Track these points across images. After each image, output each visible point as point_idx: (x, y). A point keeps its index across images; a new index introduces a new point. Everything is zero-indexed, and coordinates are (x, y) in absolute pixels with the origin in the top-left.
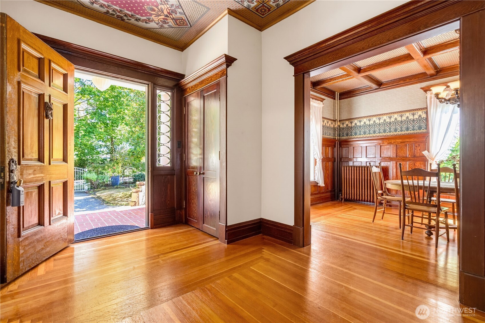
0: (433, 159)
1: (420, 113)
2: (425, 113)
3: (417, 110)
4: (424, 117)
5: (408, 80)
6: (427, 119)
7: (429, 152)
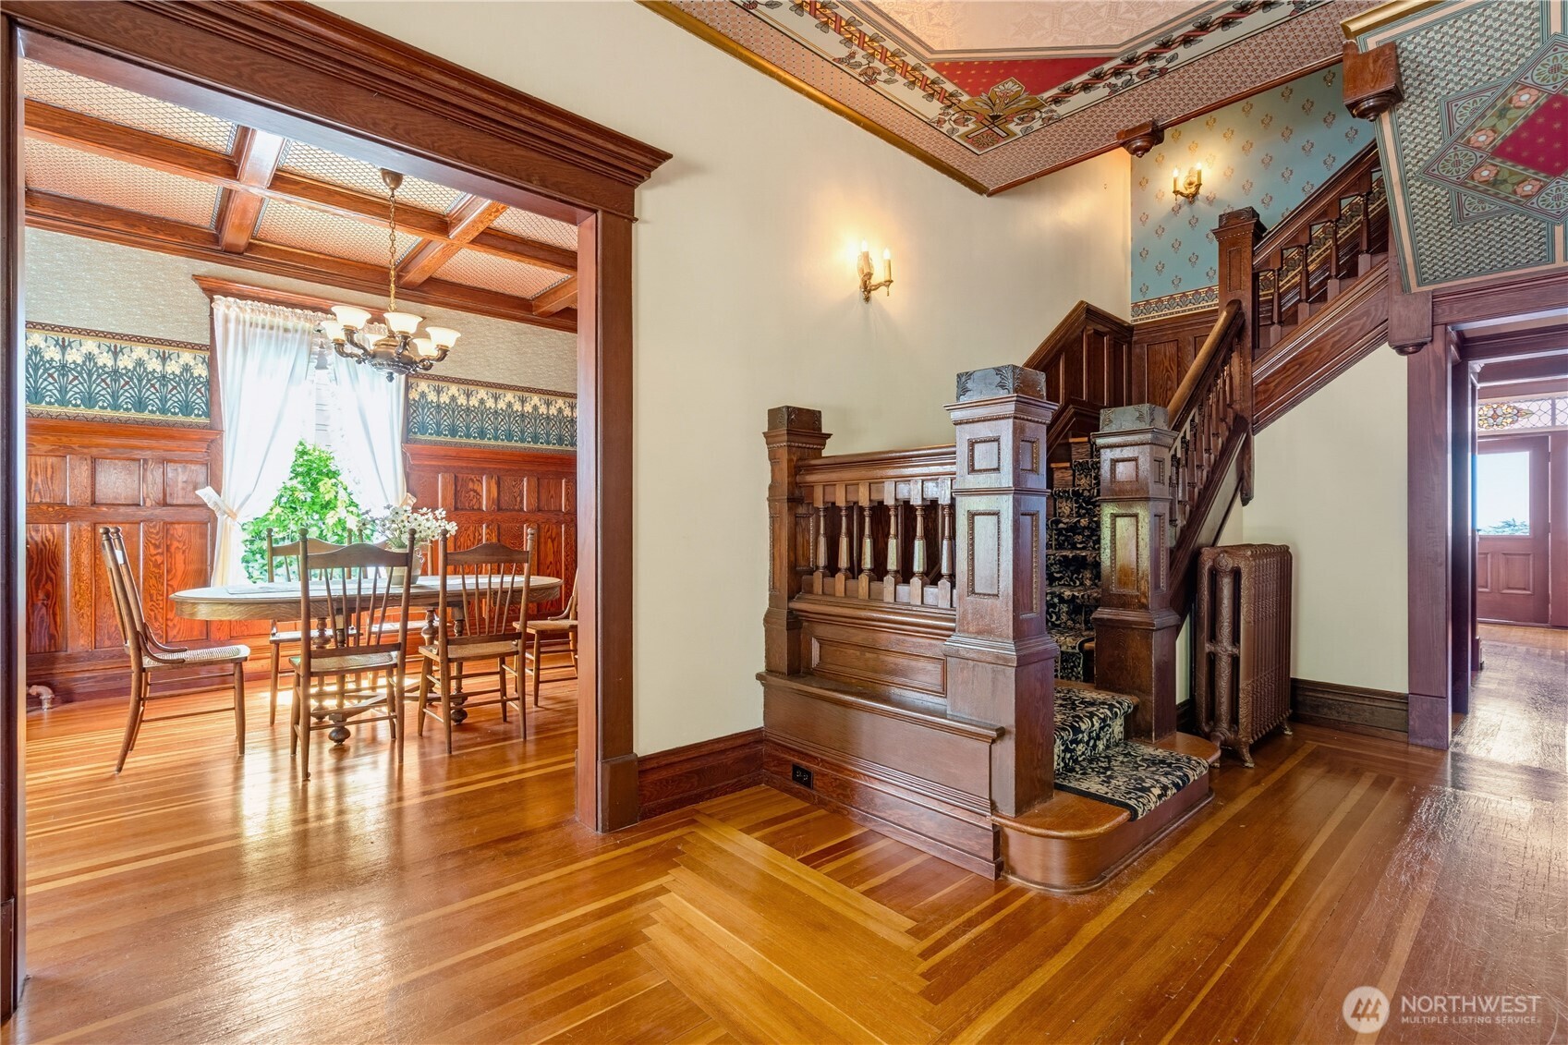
0: (233, 515)
1: (187, 357)
2: (204, 361)
3: (179, 344)
4: (200, 376)
5: (144, 228)
6: (211, 384)
7: (219, 493)
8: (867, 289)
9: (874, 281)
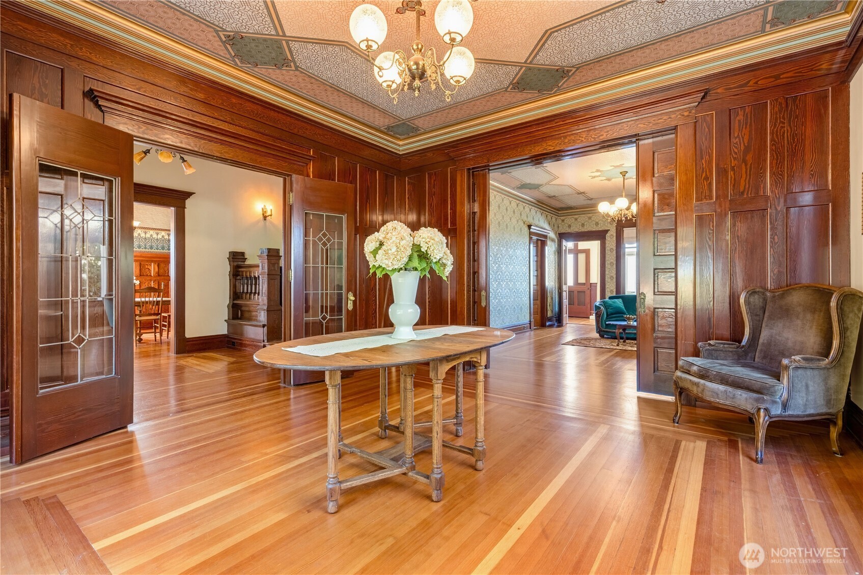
8: (265, 218)
9: (267, 215)
